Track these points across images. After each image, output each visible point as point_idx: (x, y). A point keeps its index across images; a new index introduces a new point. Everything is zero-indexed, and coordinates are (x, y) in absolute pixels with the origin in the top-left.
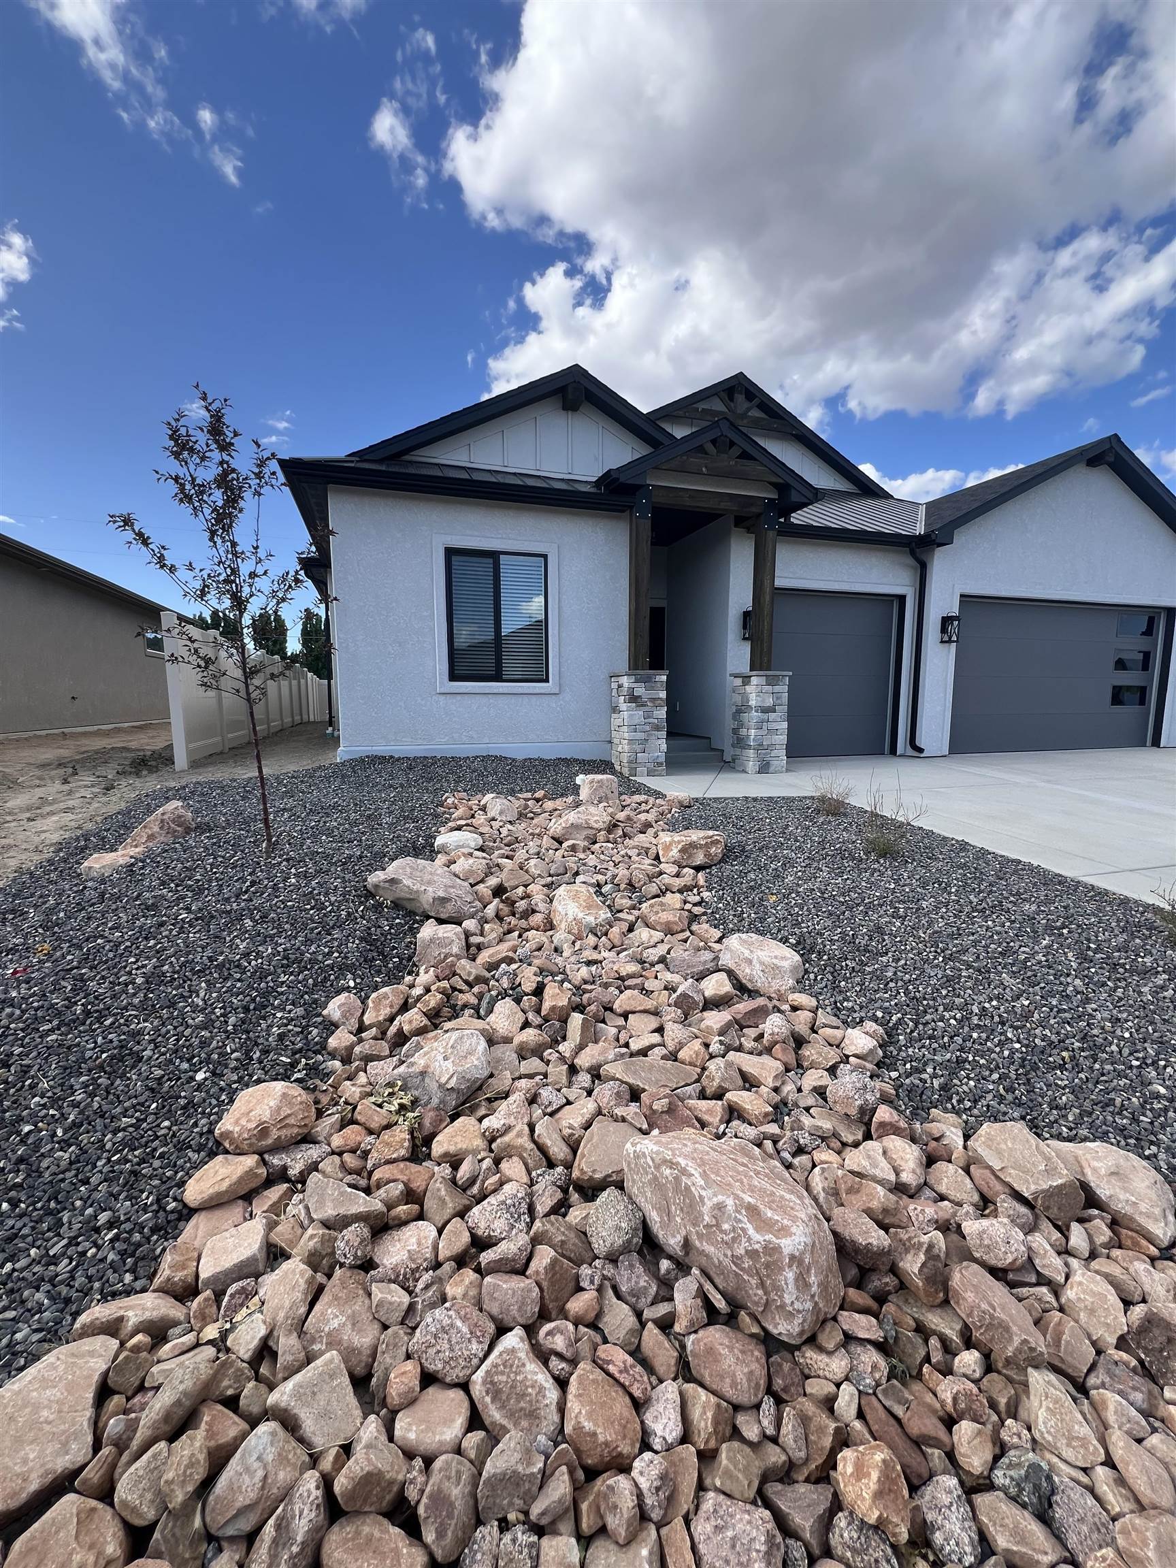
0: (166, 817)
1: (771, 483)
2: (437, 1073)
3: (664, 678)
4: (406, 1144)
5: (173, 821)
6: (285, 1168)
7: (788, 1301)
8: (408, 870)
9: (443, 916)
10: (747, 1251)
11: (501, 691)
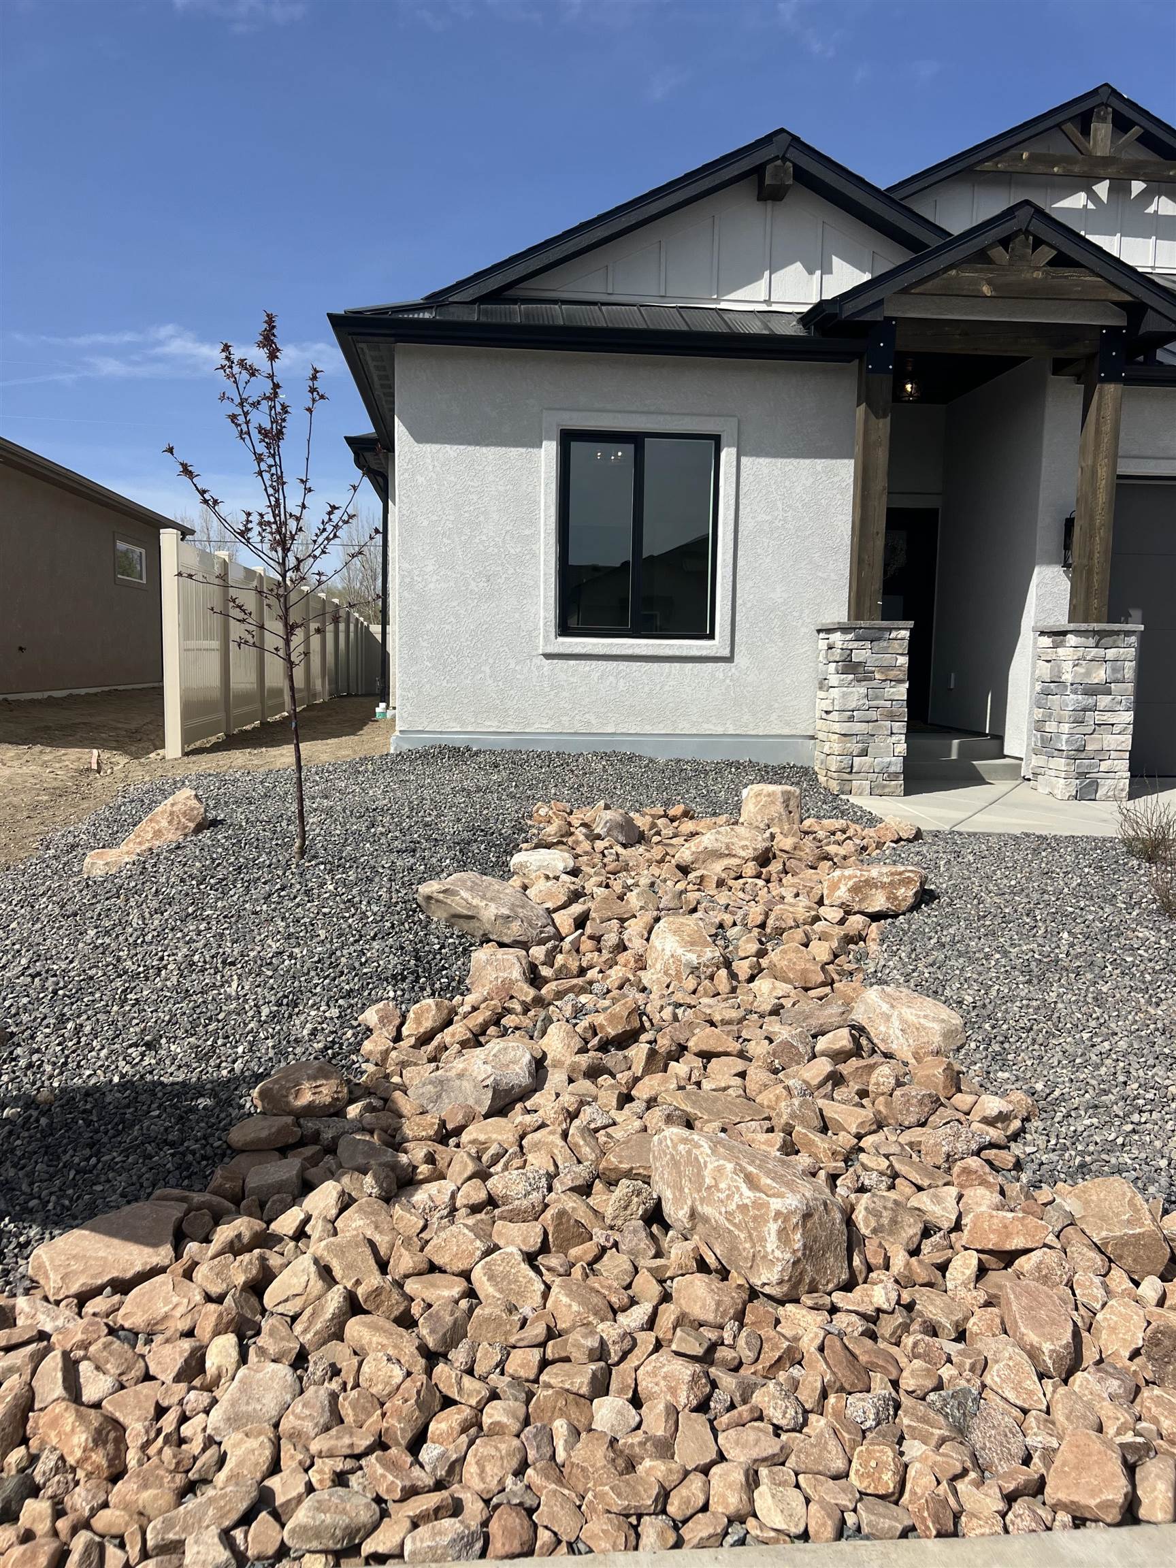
0: (174, 809)
1: (1116, 303)
2: (474, 1074)
3: (905, 634)
4: (436, 1127)
5: (185, 814)
6: (317, 1133)
7: (769, 1250)
8: (469, 884)
9: (506, 940)
10: (738, 1206)
11: (638, 652)
